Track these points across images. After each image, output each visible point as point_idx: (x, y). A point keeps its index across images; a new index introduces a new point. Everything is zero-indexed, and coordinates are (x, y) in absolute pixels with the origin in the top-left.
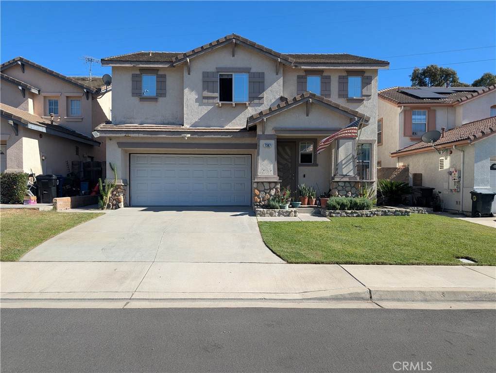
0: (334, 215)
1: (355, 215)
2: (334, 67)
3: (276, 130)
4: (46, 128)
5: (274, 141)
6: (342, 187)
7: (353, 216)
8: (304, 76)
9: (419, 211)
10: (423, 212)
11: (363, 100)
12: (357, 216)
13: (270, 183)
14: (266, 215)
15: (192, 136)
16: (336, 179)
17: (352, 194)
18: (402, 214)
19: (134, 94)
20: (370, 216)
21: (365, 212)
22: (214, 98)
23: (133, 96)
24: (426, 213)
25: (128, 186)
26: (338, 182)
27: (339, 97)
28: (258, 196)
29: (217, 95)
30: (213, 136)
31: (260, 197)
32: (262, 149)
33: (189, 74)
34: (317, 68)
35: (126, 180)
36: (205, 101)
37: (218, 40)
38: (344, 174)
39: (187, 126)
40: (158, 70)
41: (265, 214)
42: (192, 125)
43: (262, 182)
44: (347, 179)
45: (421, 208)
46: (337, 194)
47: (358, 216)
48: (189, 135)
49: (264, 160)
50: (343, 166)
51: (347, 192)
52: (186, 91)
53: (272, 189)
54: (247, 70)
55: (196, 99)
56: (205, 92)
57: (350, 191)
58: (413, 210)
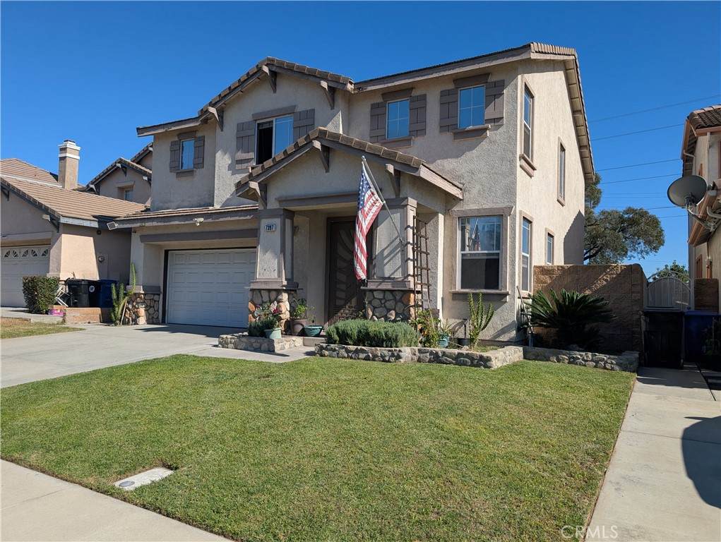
0: (327, 353)
1: (362, 356)
2: (422, 76)
3: (281, 200)
4: (99, 222)
5: (279, 219)
6: (380, 300)
7: (359, 359)
8: (382, 103)
9: (597, 362)
10: (608, 366)
11: (486, 129)
12: (364, 359)
13: (269, 291)
14: (230, 345)
15: (206, 221)
16: (371, 286)
17: (397, 315)
18: (472, 362)
19: (172, 169)
20: (389, 361)
21: (379, 351)
22: (248, 160)
23: (171, 172)
24: (617, 368)
25: (161, 296)
26: (372, 291)
27: (440, 132)
28: (253, 313)
29: (252, 155)
30: (229, 219)
31: (255, 314)
32: (263, 233)
33: (222, 130)
34: (393, 84)
35: (159, 287)
36: (238, 167)
37: (248, 73)
38: (387, 275)
39: (217, 206)
40: (195, 131)
41: (227, 344)
42: (223, 204)
43: (260, 290)
44: (388, 286)
45: (602, 356)
46: (371, 313)
47: (367, 359)
48: (202, 220)
49: (265, 251)
50: (386, 261)
51: (389, 310)
52: (219, 155)
53: (273, 302)
54: (290, 111)
55: (230, 165)
56: (238, 154)
57: (394, 310)
58: (583, 360)
